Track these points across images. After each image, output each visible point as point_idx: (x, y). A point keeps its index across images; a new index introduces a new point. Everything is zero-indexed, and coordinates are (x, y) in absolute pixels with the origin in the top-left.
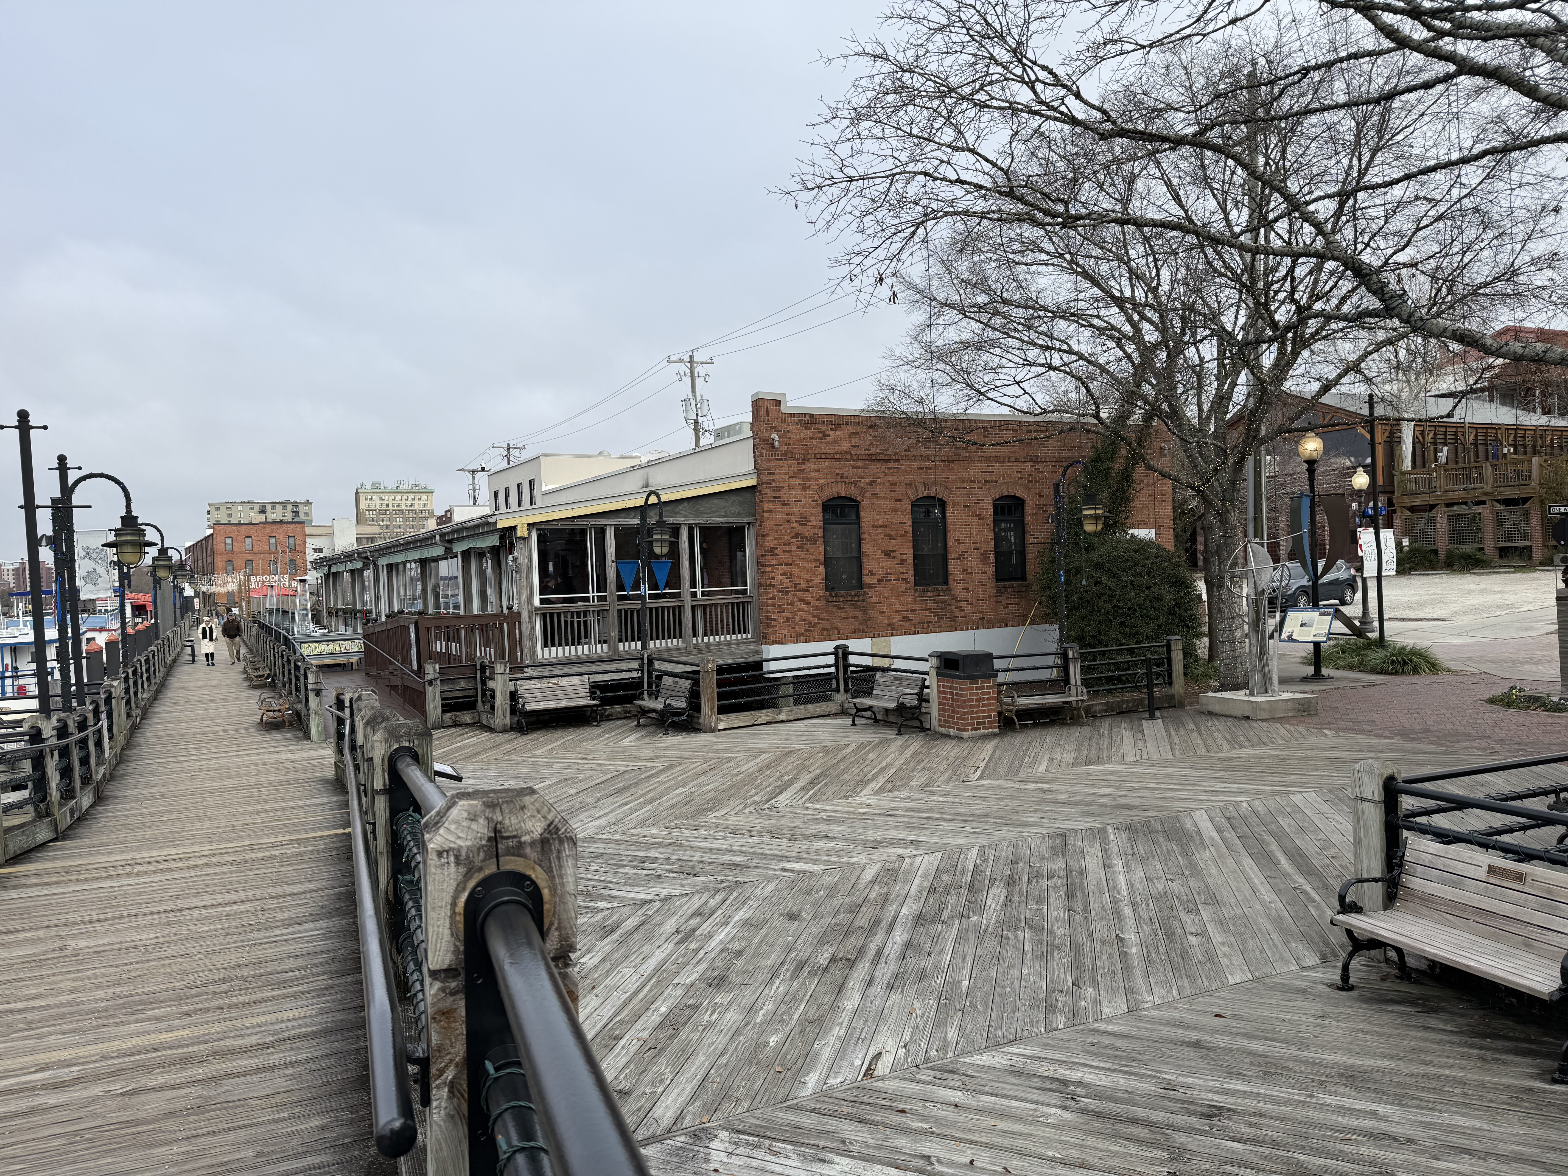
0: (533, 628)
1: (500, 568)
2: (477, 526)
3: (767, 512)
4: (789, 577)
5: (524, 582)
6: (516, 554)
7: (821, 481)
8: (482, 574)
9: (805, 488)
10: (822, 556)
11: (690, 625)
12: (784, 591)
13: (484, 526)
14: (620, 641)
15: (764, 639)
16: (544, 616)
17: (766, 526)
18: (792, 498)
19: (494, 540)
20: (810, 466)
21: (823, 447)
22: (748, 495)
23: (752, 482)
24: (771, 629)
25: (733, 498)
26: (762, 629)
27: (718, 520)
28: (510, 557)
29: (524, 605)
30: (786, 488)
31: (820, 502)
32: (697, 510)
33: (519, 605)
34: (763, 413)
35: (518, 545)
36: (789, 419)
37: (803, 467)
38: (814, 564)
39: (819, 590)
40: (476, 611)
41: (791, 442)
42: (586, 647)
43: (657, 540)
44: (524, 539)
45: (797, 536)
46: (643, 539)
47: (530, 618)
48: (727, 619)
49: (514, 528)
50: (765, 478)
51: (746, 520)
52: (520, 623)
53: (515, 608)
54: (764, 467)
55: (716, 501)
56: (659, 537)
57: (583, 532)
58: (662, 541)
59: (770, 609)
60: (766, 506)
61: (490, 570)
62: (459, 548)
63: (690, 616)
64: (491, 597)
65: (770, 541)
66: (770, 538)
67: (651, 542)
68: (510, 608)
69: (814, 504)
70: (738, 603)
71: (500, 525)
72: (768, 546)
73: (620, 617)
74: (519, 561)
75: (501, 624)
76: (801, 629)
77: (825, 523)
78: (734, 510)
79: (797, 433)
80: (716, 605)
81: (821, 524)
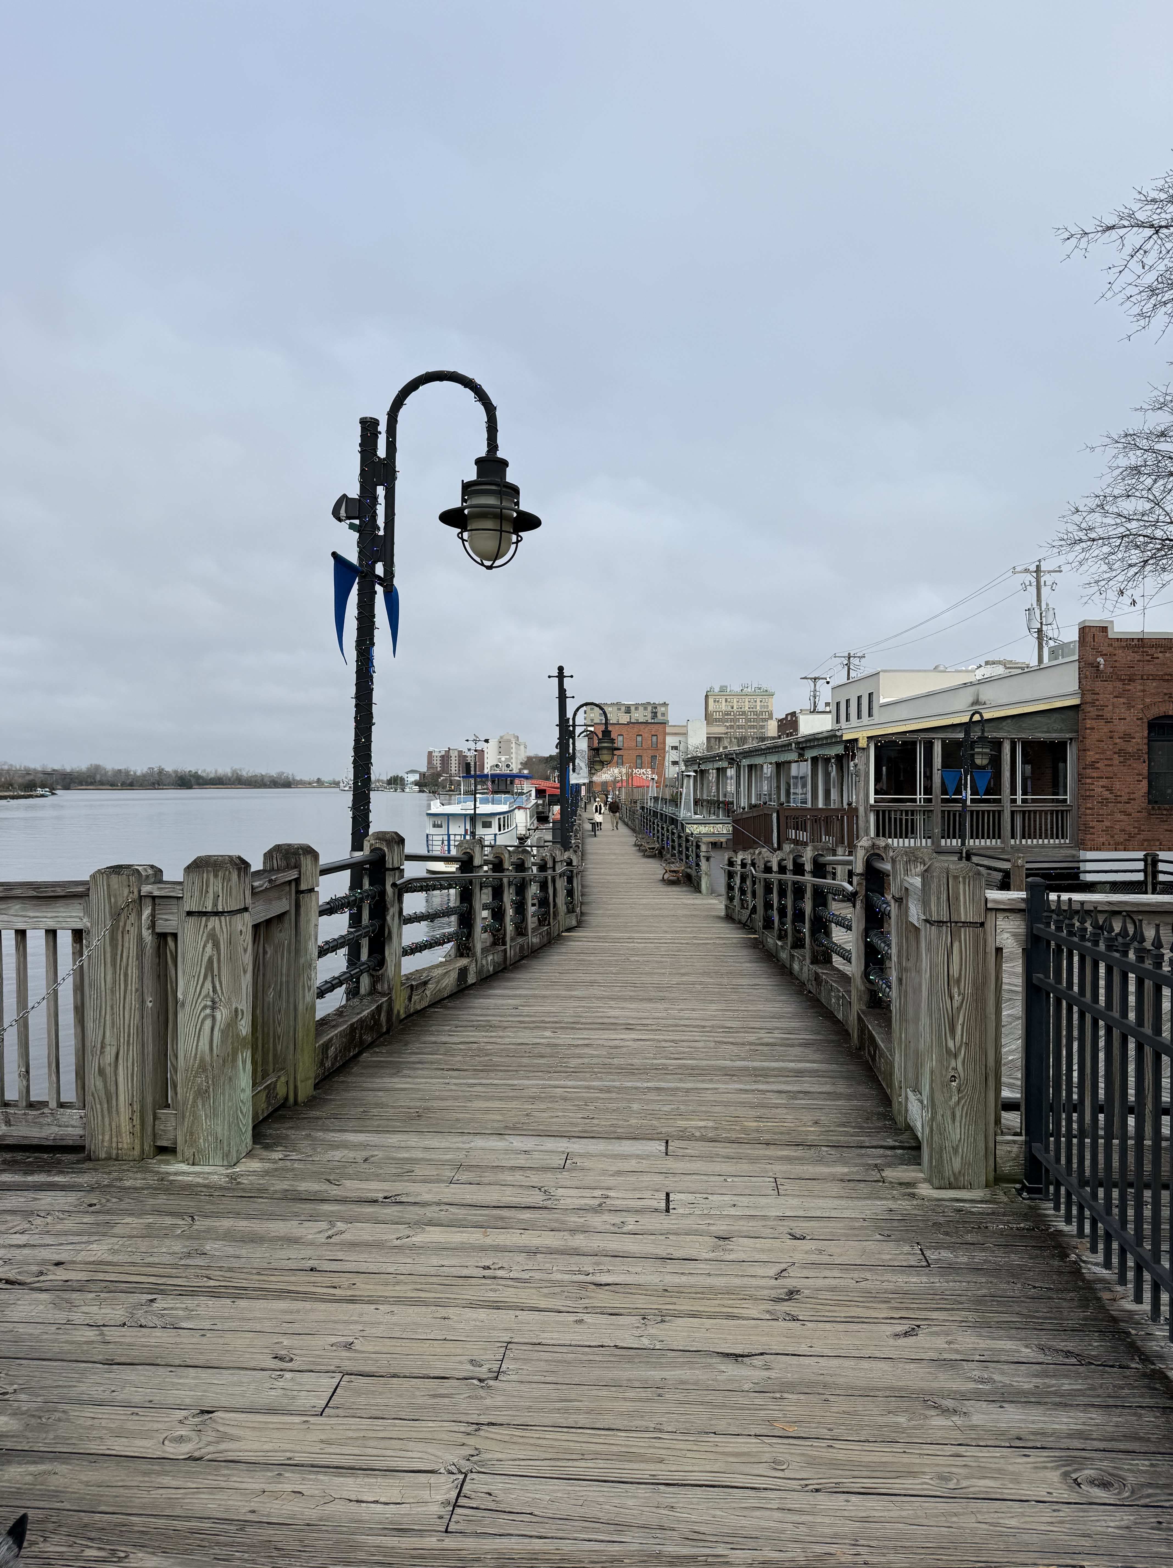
0: (868, 821)
1: (843, 772)
2: (826, 738)
3: (1089, 729)
4: (1110, 790)
5: (862, 783)
6: (856, 761)
7: (1148, 700)
8: (827, 775)
9: (1129, 707)
10: (1145, 772)
11: (1009, 828)
12: (1104, 802)
13: (831, 738)
14: (943, 837)
15: (1081, 845)
16: (878, 811)
17: (1088, 742)
18: (1115, 716)
19: (839, 750)
20: (1136, 687)
21: (1150, 669)
22: (1071, 713)
23: (1076, 701)
24: (1089, 836)
25: (1056, 715)
26: (1081, 836)
27: (1042, 736)
28: (852, 764)
29: (861, 802)
30: (1110, 707)
31: (1145, 720)
32: (1020, 726)
33: (857, 802)
34: (1089, 639)
35: (859, 754)
36: (1116, 644)
37: (1128, 687)
38: (1137, 778)
39: (1140, 801)
40: (820, 806)
41: (1117, 664)
42: (912, 841)
43: (978, 753)
44: (863, 749)
45: (1120, 752)
46: (966, 751)
47: (866, 813)
48: (1046, 825)
49: (856, 740)
50: (1089, 697)
51: (1067, 736)
52: (857, 817)
53: (854, 804)
54: (1088, 688)
55: (1038, 718)
56: (980, 750)
57: (914, 743)
58: (982, 754)
59: (1089, 818)
60: (1089, 723)
61: (834, 774)
62: (809, 754)
63: (1009, 820)
64: (834, 795)
65: (1091, 756)
66: (1091, 753)
67: (973, 755)
68: (850, 804)
69: (1139, 722)
70: (1057, 811)
71: (846, 737)
72: (1089, 760)
73: (943, 817)
74: (858, 767)
75: (842, 817)
76: (1121, 838)
77: (1150, 740)
78: (1057, 726)
79: (1124, 657)
80: (1035, 812)
81: (1146, 741)
